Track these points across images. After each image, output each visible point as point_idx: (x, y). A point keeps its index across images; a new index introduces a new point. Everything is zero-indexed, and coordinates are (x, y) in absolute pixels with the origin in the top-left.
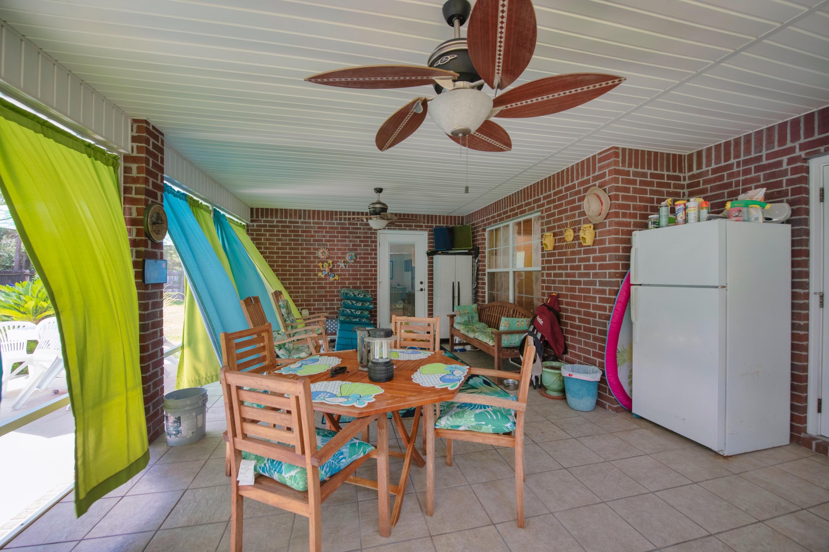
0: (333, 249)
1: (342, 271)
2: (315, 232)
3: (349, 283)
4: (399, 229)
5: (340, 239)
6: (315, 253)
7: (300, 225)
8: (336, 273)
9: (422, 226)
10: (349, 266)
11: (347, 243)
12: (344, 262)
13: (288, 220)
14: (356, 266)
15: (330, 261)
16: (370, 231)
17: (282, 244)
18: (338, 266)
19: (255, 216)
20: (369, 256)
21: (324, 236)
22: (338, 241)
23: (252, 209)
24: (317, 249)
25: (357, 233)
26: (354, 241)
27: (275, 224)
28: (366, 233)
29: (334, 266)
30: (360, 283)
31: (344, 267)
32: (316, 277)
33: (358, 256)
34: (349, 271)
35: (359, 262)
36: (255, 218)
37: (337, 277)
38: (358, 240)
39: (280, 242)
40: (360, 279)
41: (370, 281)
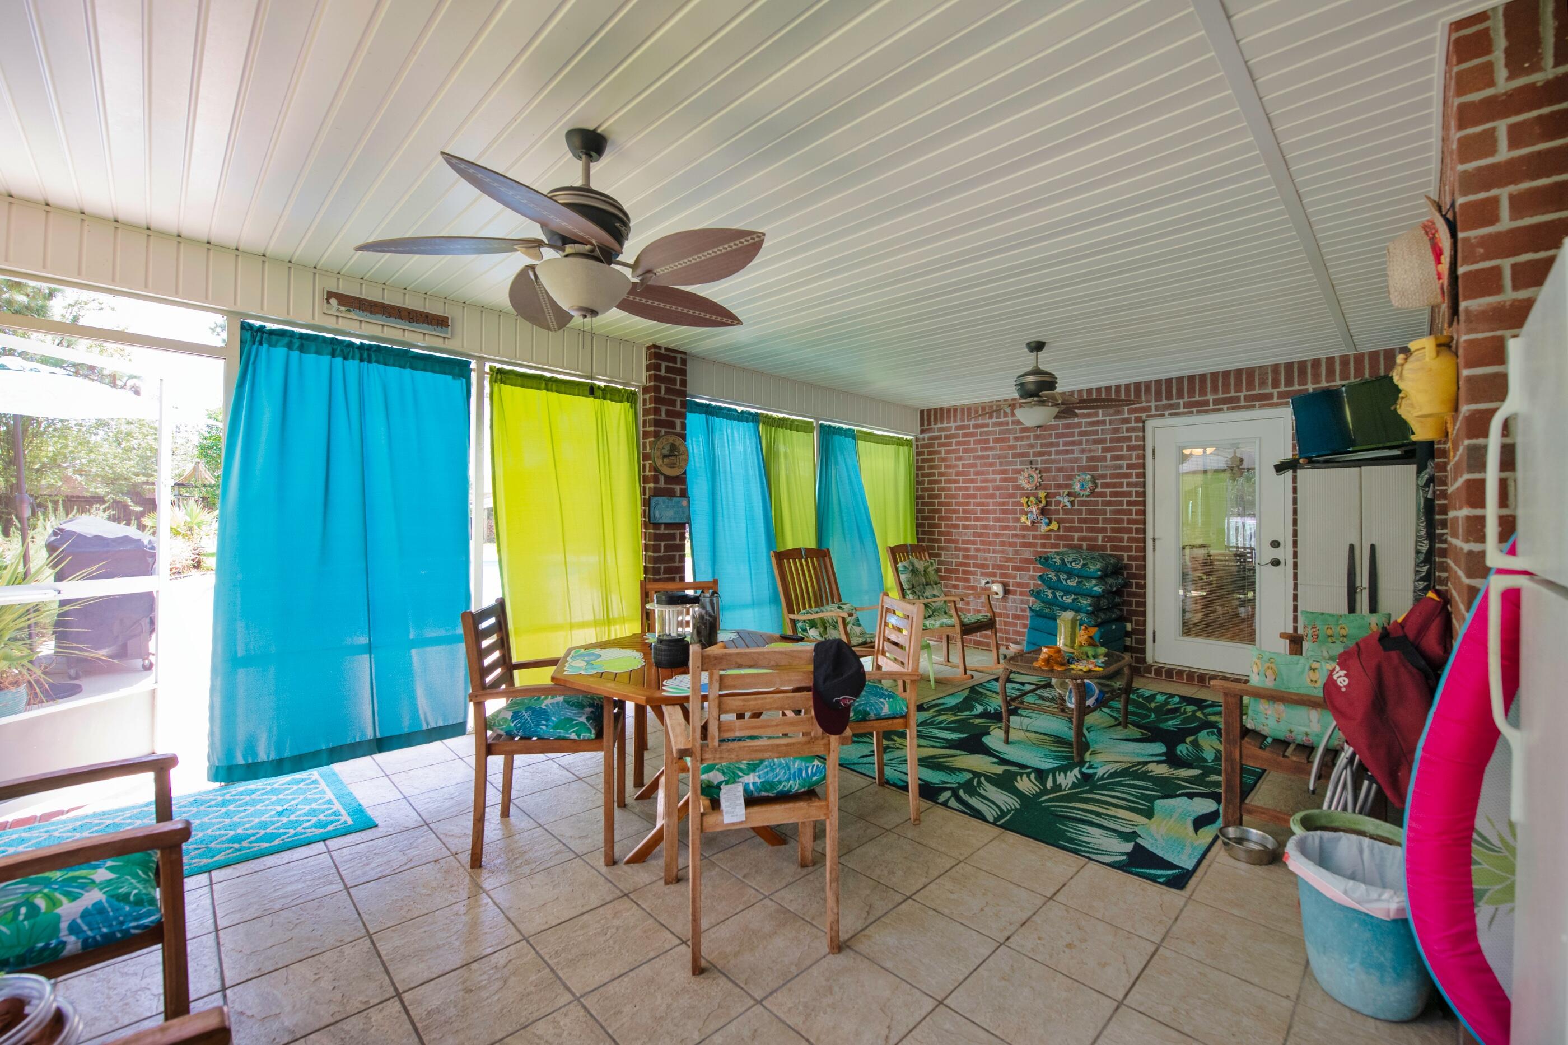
0: (1048, 470)
1: (1066, 512)
2: (1016, 439)
3: (1080, 539)
4: (1199, 412)
5: (1061, 448)
6: (1015, 480)
7: (990, 429)
8: (1053, 517)
9: (1269, 396)
10: (1083, 503)
11: (1075, 456)
12: (1069, 495)
13: (972, 423)
14: (1096, 503)
15: (1042, 494)
16: (1125, 426)
17: (964, 466)
18: (1058, 503)
19: (926, 423)
20: (1125, 481)
21: (1032, 446)
22: (1058, 453)
23: (922, 412)
24: (1019, 472)
25: (1096, 433)
26: (1090, 451)
27: (953, 432)
28: (1116, 430)
29: (1048, 503)
30: (1104, 538)
31: (1068, 504)
32: (1018, 525)
33: (1099, 482)
34: (1080, 512)
35: (1102, 494)
36: (926, 427)
37: (1054, 526)
38: (1100, 446)
39: (960, 463)
40: (1104, 530)
41: (1126, 536)
